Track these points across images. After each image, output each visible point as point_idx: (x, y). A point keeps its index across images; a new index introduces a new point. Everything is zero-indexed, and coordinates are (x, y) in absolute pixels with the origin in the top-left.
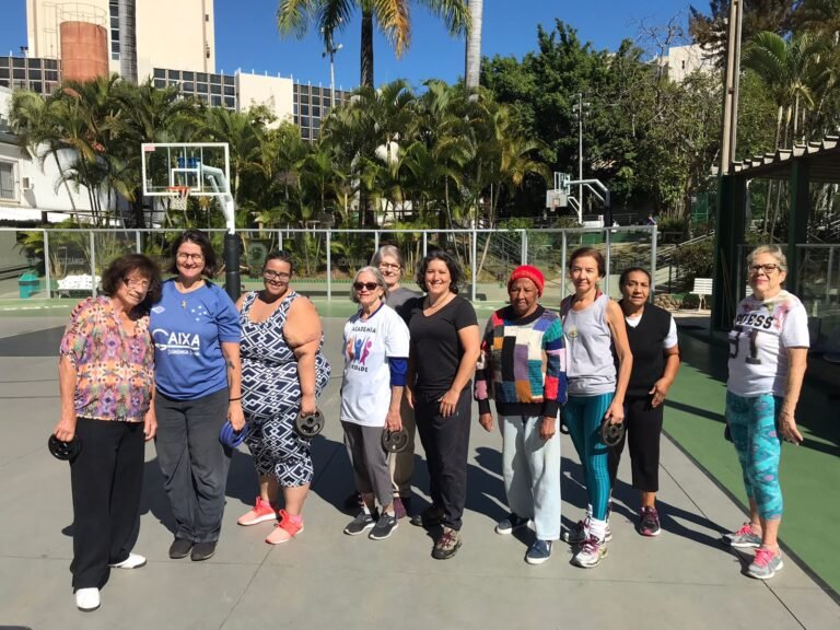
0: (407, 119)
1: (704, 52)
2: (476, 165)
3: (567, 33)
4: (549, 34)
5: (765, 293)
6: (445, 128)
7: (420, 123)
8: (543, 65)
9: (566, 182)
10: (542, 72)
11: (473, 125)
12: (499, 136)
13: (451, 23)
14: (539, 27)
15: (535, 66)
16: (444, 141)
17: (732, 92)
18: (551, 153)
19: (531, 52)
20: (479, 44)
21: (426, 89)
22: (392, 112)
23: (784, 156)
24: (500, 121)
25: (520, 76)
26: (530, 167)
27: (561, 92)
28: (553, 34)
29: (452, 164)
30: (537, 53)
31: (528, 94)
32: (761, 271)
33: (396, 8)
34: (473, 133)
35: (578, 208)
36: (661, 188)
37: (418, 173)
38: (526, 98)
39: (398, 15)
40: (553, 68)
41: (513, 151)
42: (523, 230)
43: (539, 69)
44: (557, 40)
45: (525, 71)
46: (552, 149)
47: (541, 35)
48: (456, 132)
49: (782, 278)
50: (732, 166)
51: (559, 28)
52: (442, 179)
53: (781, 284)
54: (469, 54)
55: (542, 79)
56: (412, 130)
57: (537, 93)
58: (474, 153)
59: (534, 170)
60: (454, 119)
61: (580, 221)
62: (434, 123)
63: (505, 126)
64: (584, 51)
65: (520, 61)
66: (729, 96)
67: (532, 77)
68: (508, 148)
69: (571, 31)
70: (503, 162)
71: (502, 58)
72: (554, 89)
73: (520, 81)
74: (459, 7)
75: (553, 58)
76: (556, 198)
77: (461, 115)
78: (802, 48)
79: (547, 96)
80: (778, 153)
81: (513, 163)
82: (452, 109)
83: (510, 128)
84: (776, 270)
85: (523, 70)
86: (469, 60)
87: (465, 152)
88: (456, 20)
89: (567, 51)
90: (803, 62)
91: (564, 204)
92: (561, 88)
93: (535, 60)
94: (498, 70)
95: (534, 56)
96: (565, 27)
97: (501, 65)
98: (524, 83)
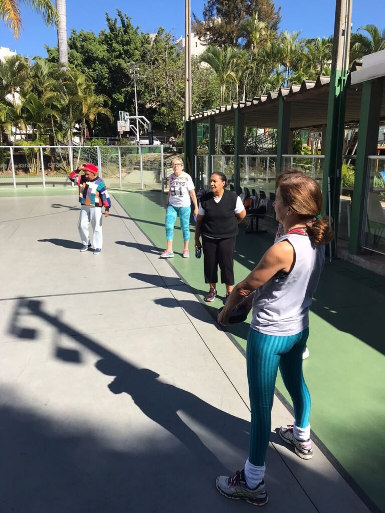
0: (23, 79)
1: (201, 42)
2: (69, 109)
3: (125, 20)
4: (114, 19)
5: (179, 173)
6: (47, 87)
7: (32, 82)
8: (111, 40)
9: (126, 117)
10: (111, 45)
11: (65, 85)
12: (80, 94)
13: (46, 18)
14: (106, 14)
15: (107, 40)
16: (48, 95)
17: (188, 80)
18: (120, 96)
19: (103, 30)
20: (65, 32)
21: (34, 62)
22: (14, 74)
23: (205, 115)
24: (80, 84)
25: (98, 46)
26: (101, 110)
27: (123, 59)
28: (116, 20)
29: (54, 107)
30: (108, 32)
31: (103, 58)
32: (176, 166)
33: (10, 7)
34: (65, 90)
35: (136, 132)
36: (177, 122)
37: (34, 112)
38: (102, 61)
39: (12, 12)
40: (117, 42)
41: (89, 102)
42: (97, 146)
43: (110, 42)
44: (119, 25)
45: (101, 43)
46: (121, 94)
47: (108, 20)
48: (55, 89)
49: (183, 168)
50: (190, 117)
51: (119, 15)
52: (49, 116)
53: (183, 170)
54: (59, 37)
55: (111, 50)
56: (28, 87)
57: (109, 59)
58: (67, 102)
59: (103, 112)
60: (53, 81)
61: (138, 140)
62: (41, 83)
63: (84, 87)
64: (136, 33)
65: (97, 36)
66: (187, 82)
67: (105, 47)
68: (86, 100)
69: (127, 18)
70: (84, 108)
71: (85, 32)
72: (119, 57)
73: (97, 49)
74: (50, 8)
75: (117, 36)
76: (123, 125)
77: (57, 79)
78: (229, 55)
79: (115, 61)
80: (203, 113)
81: (89, 108)
82: (51, 75)
83: (87, 88)
84: (180, 166)
85: (99, 42)
86: (60, 41)
87: (62, 101)
88: (49, 16)
89: (126, 32)
90: (229, 62)
91: (128, 130)
92: (123, 56)
93: (106, 36)
94: (83, 41)
95: (106, 33)
96: (123, 15)
97: (85, 37)
98: (100, 51)
